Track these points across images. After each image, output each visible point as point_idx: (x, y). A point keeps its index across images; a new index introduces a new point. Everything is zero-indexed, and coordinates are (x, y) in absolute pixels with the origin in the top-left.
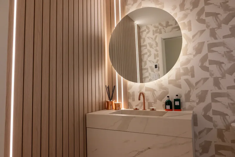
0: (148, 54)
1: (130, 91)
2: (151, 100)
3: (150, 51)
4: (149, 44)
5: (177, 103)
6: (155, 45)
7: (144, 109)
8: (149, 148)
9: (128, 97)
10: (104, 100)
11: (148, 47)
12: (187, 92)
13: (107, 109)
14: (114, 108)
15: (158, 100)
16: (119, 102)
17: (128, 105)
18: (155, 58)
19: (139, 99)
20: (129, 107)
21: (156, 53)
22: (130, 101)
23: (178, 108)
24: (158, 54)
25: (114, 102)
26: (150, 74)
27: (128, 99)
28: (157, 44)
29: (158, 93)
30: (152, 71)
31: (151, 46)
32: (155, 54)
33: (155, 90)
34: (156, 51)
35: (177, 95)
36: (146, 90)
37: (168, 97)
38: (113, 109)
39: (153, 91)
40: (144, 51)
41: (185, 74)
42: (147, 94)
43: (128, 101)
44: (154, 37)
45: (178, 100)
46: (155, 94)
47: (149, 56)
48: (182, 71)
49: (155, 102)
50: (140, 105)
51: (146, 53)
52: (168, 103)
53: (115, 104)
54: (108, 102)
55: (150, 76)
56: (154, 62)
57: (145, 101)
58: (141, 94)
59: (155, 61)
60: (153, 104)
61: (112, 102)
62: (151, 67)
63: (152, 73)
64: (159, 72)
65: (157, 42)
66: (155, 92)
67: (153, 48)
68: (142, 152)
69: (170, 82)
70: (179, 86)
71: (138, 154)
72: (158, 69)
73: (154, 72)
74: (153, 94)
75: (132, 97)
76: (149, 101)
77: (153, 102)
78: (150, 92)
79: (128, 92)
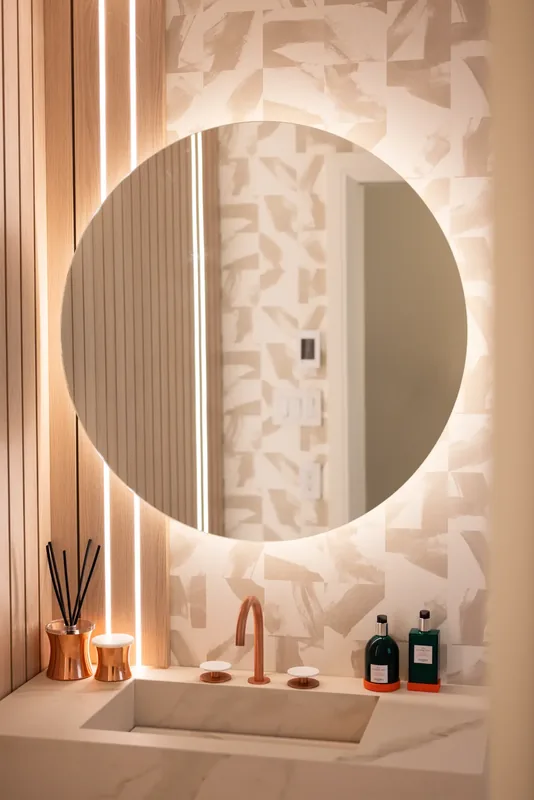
0: (265, 265)
1: (182, 572)
2: (295, 625)
3: (272, 251)
4: (273, 201)
5: (423, 655)
6: (304, 217)
7: (259, 678)
9: (171, 606)
11: (266, 223)
12: (471, 597)
14: (92, 671)
15: (328, 630)
16: (115, 630)
17: (170, 648)
18: (303, 298)
19: (240, 642)
21: (312, 266)
22: (181, 623)
23: (426, 677)
24: (320, 274)
25: (89, 638)
26: (267, 391)
27: (171, 613)
28: (318, 210)
29: (332, 593)
30: (284, 372)
31: (283, 221)
32: (303, 273)
33: (317, 577)
34: (315, 252)
35: (425, 615)
36: (270, 575)
37: (382, 620)
38: (86, 674)
39: (305, 580)
40: (241, 244)
41: (467, 508)
42: (278, 597)
43: (168, 623)
44: (301, 163)
45: (431, 639)
46: (312, 594)
47: (270, 279)
48: (454, 491)
49: (315, 637)
51: (251, 262)
52: (381, 651)
55: (269, 400)
56: (294, 322)
57: (266, 632)
59: (303, 313)
60: (301, 645)
61: (80, 636)
62: (276, 350)
63: (281, 386)
64: (325, 385)
65: (324, 198)
66: (318, 587)
67: (294, 235)
69: (397, 541)
70: (439, 567)
72: (315, 363)
73: (296, 383)
74: (307, 595)
75: (189, 605)
76: (283, 632)
77: (306, 634)
78: (290, 582)
79: (171, 577)
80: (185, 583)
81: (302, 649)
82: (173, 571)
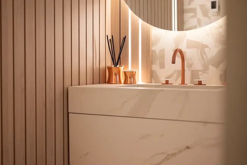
1: (156, 48)
2: (198, 66)
7: (183, 82)
8: (188, 148)
9: (152, 61)
10: (103, 65)
13: (109, 82)
14: (123, 81)
15: (211, 67)
17: (151, 75)
19: (174, 62)
20: (153, 81)
22: (155, 67)
25: (122, 69)
27: (152, 64)
29: (212, 52)
33: (206, 46)
36: (188, 47)
38: (120, 83)
39: (202, 47)
42: (189, 53)
43: (151, 68)
46: (205, 53)
49: (205, 69)
50: (175, 76)
53: (125, 73)
54: (110, 69)
57: (186, 68)
58: (178, 52)
60: (200, 73)
61: (119, 68)
63: (204, 19)
66: (206, 50)
68: (174, 155)
71: (167, 159)
73: (210, 18)
74: (203, 53)
75: (159, 60)
76: (193, 68)
77: (202, 68)
78: (196, 49)
79: (152, 50)
80: (157, 52)
81: (200, 75)
82: (153, 48)
